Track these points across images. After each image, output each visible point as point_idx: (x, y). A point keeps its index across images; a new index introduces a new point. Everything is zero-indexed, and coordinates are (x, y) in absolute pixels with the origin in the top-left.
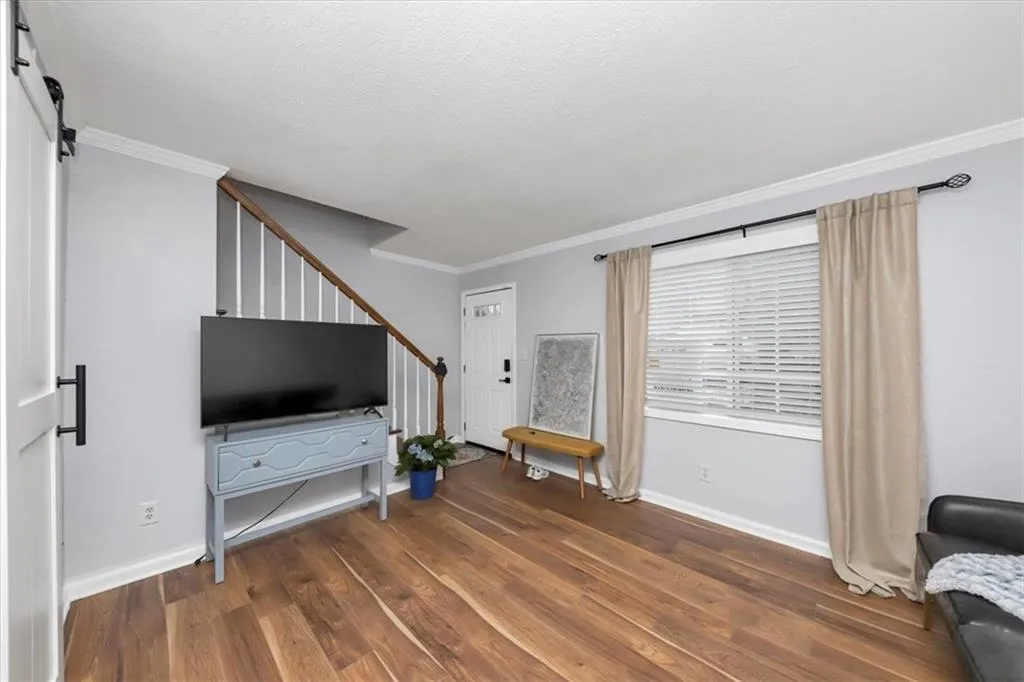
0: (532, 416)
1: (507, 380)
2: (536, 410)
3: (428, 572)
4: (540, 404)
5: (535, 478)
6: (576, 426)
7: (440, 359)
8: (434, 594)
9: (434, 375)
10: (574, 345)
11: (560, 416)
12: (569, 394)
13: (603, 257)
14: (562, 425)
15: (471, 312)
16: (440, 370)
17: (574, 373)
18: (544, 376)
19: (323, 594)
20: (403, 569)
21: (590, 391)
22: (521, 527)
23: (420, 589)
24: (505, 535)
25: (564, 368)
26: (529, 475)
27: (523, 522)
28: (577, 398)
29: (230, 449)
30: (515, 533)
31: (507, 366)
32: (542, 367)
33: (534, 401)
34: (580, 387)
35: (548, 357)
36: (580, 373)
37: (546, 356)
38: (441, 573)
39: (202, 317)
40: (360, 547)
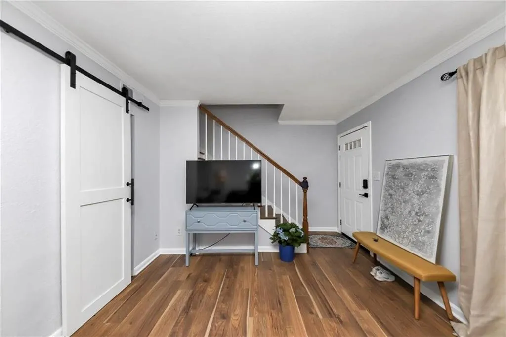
0: (379, 226)
1: (366, 195)
2: (383, 222)
3: (247, 310)
4: (387, 218)
5: (377, 278)
6: (420, 245)
7: (305, 179)
8: (237, 327)
9: (302, 188)
10: (420, 168)
11: (405, 232)
12: (413, 214)
13: (451, 74)
14: (405, 241)
15: (344, 147)
16: (305, 185)
17: (420, 194)
18: (391, 195)
19: (203, 292)
20: (239, 299)
21: (438, 214)
22: (330, 313)
23: (234, 318)
24: (312, 313)
25: (410, 189)
26: (372, 273)
27: (335, 311)
28: (422, 218)
29: (192, 213)
30: (320, 316)
31: (365, 184)
32: (389, 187)
33: (381, 214)
34: (425, 209)
35: (395, 179)
36: (426, 195)
37: (393, 177)
38: (252, 315)
39: (187, 161)
40: (235, 275)
